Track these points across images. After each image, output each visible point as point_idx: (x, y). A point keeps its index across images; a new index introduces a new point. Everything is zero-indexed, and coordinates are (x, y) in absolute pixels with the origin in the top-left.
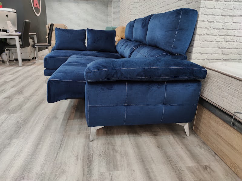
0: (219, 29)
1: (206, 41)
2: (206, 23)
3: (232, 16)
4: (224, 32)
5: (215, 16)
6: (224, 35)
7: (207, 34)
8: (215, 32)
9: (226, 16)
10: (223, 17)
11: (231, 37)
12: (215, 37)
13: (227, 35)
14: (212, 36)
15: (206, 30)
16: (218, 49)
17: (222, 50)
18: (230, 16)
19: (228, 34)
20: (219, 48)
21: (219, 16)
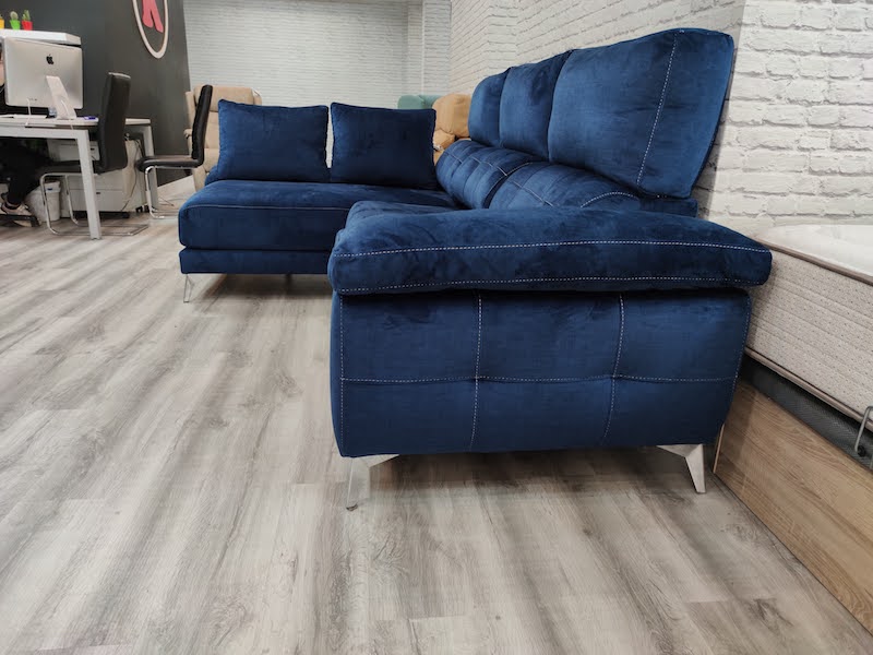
0: (810, 104)
1: (763, 147)
2: (763, 82)
3: (860, 55)
4: (832, 114)
5: (795, 57)
6: (828, 126)
7: (767, 122)
8: (794, 113)
9: (836, 54)
10: (826, 59)
11: (856, 133)
12: (797, 132)
13: (842, 126)
14: (787, 129)
15: (764, 105)
16: (806, 175)
17: (822, 178)
18: (853, 55)
19: (844, 122)
20: (812, 172)
21: (813, 57)
